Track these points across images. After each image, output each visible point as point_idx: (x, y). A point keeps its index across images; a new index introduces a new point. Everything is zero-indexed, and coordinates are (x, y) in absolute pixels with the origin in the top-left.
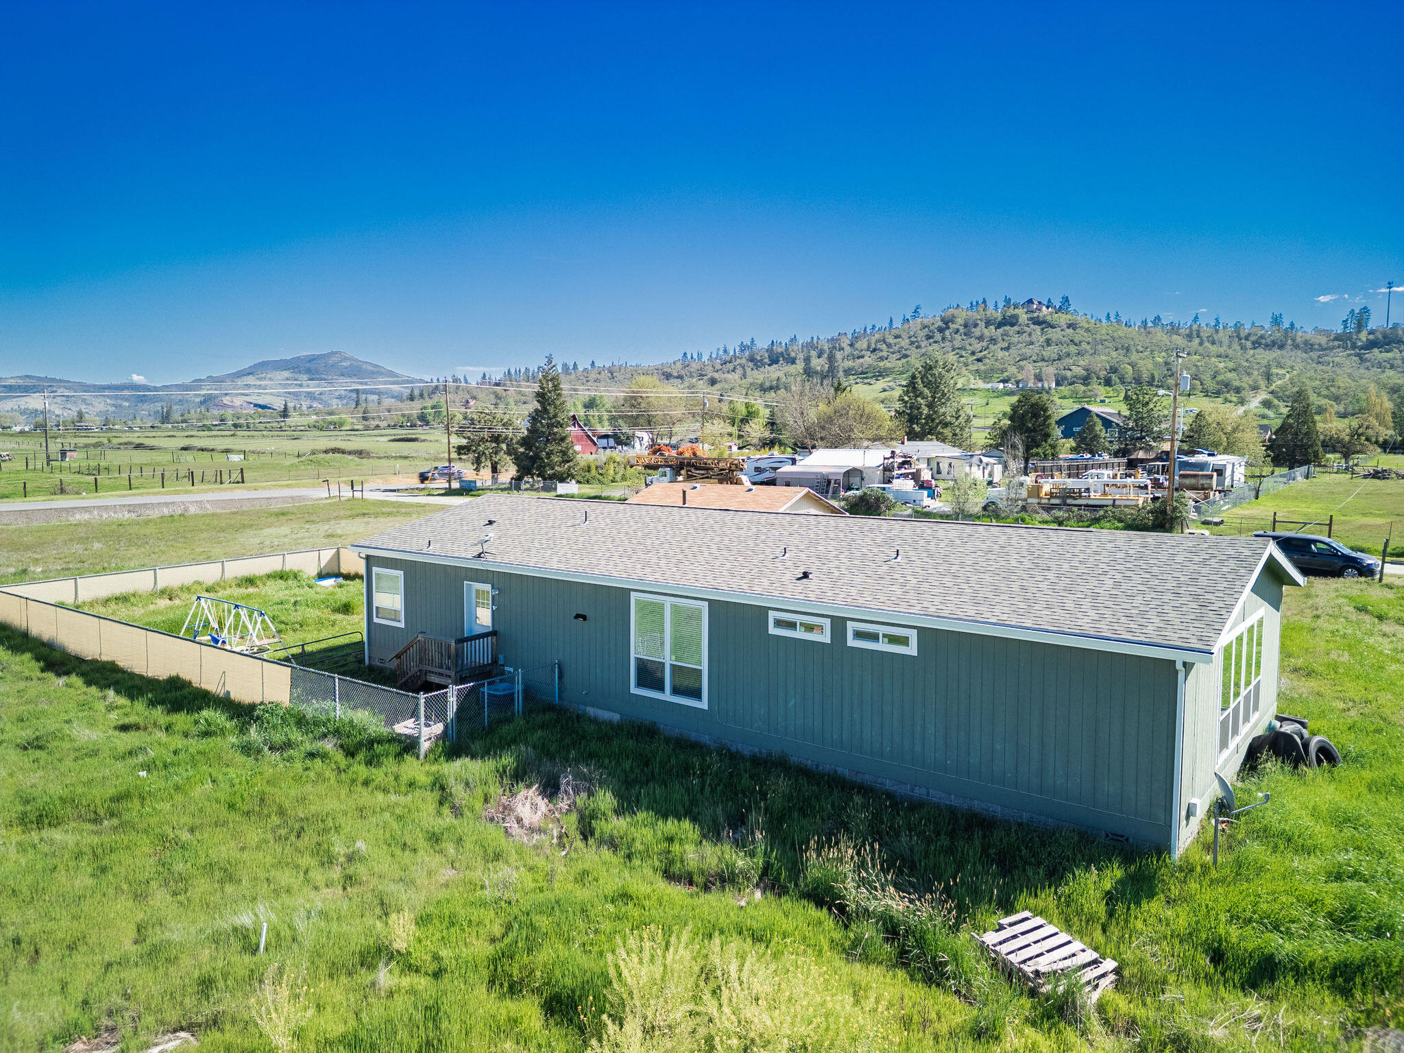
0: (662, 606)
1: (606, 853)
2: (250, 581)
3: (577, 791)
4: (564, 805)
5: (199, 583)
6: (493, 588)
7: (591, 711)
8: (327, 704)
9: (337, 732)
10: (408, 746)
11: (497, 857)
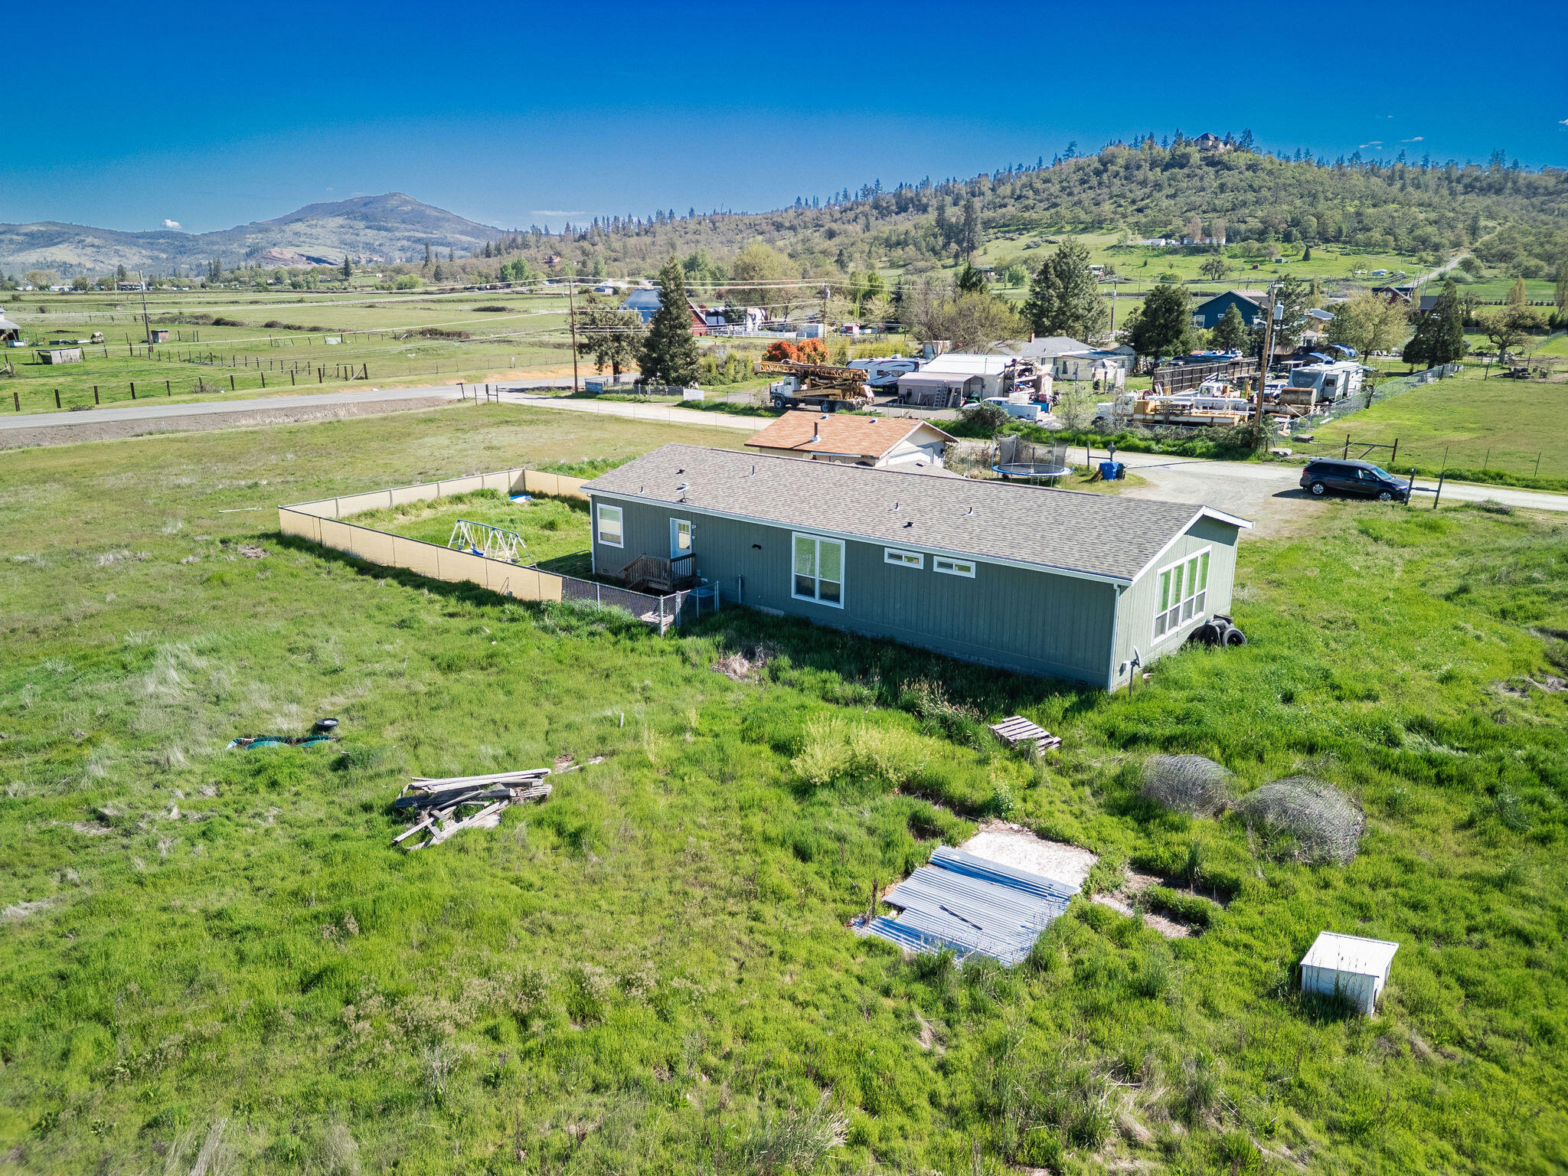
0: (813, 542)
2: (459, 499)
3: (766, 655)
4: (760, 664)
5: (421, 500)
7: (765, 609)
8: (588, 601)
9: (602, 620)
10: (653, 629)
11: (727, 689)
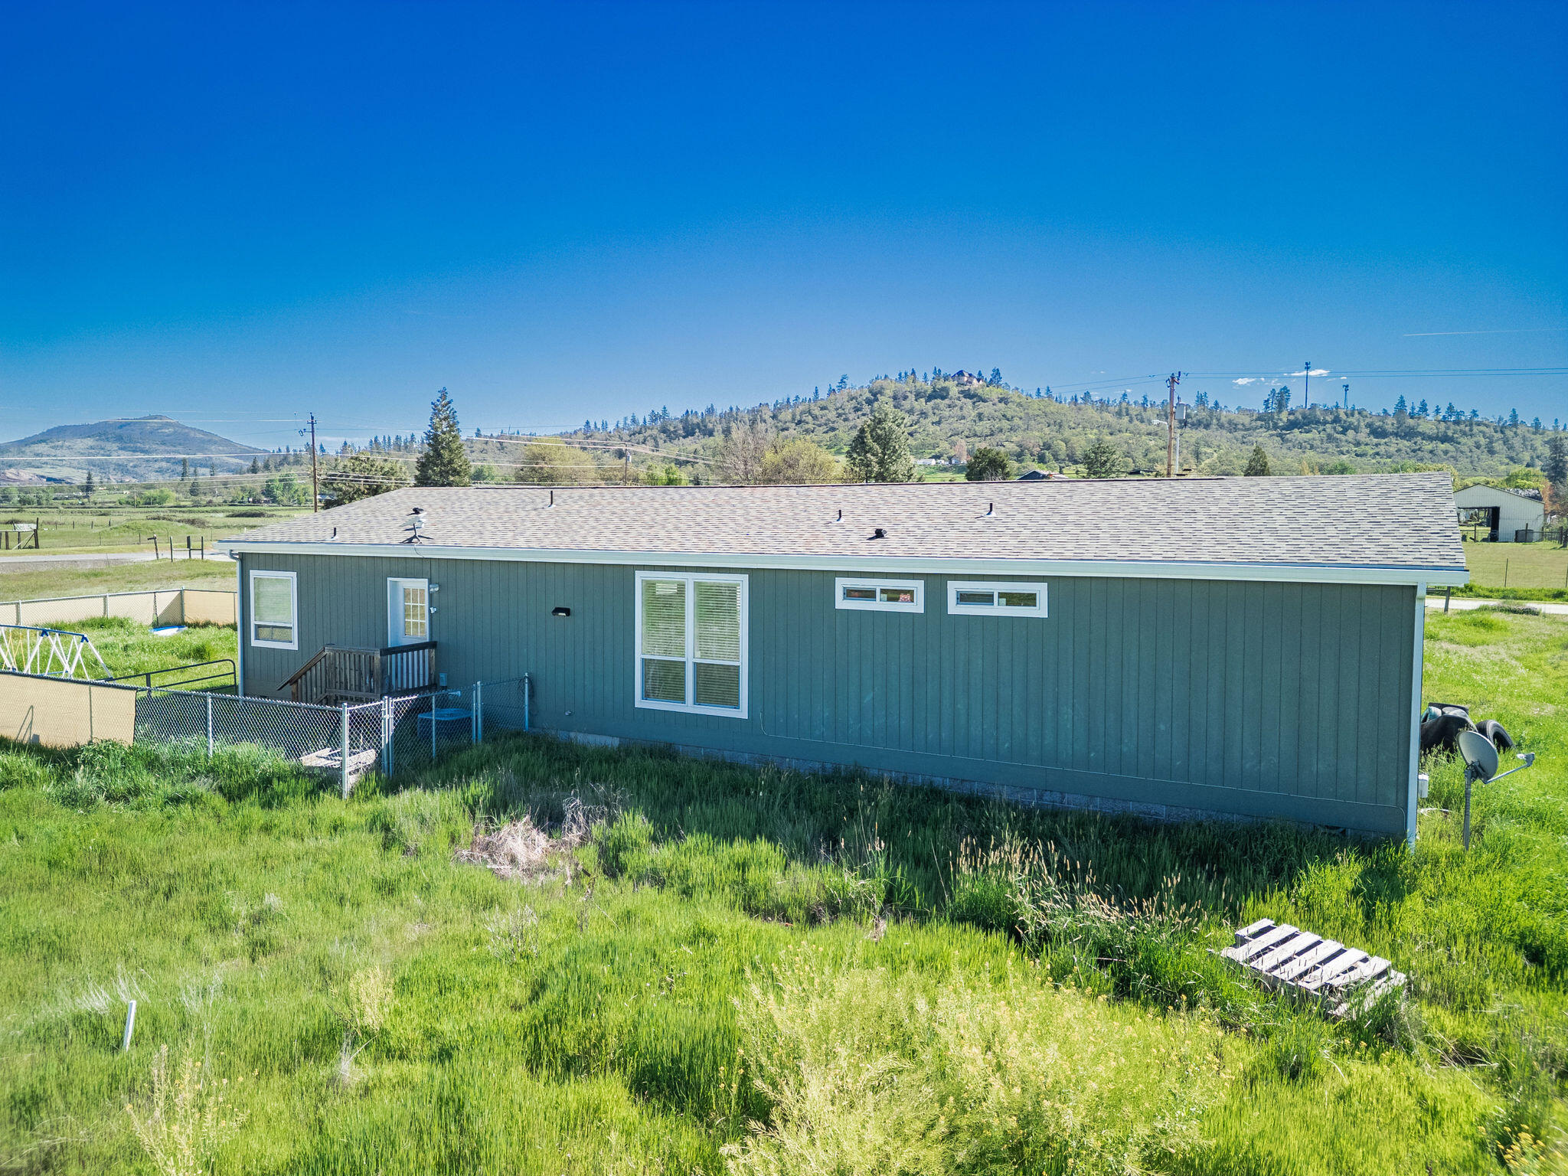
0: (680, 585)
1: (648, 891)
2: (57, 629)
3: (590, 817)
4: (574, 836)
6: (430, 583)
8: (190, 741)
9: (212, 771)
10: (327, 781)
11: (489, 903)
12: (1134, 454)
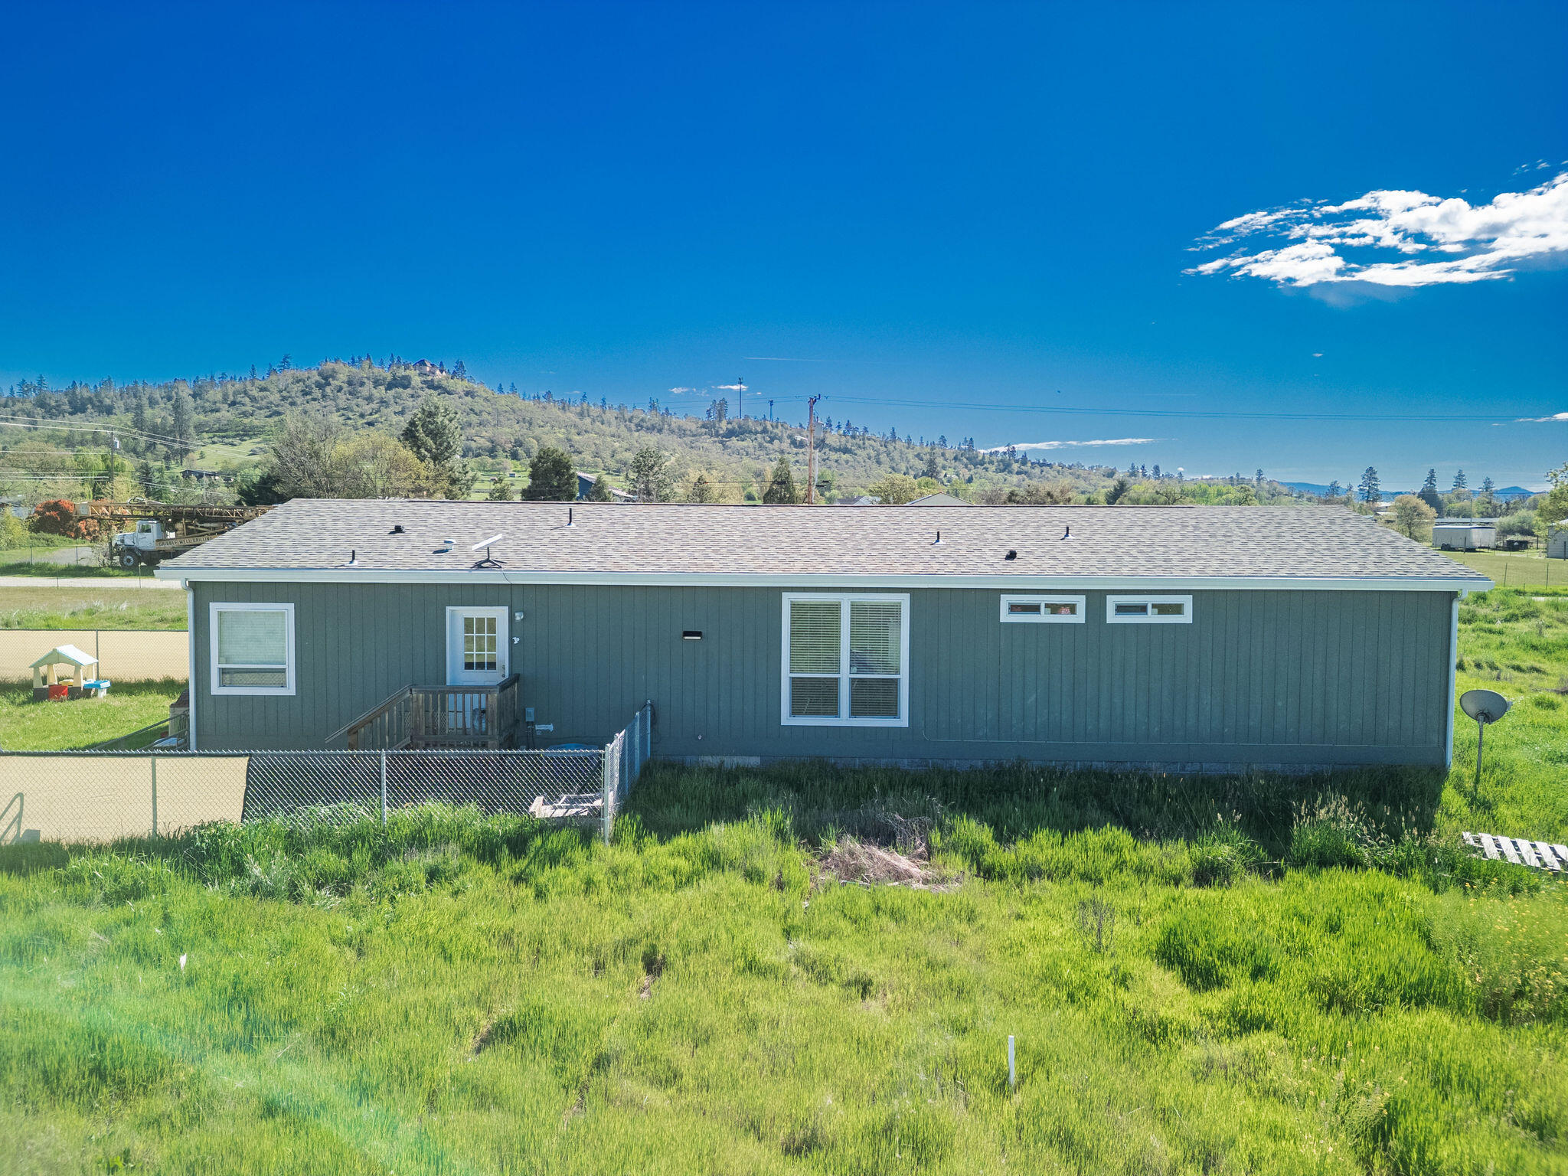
4: (923, 849)
6: (511, 612)
7: (713, 760)
12: (604, 455)
